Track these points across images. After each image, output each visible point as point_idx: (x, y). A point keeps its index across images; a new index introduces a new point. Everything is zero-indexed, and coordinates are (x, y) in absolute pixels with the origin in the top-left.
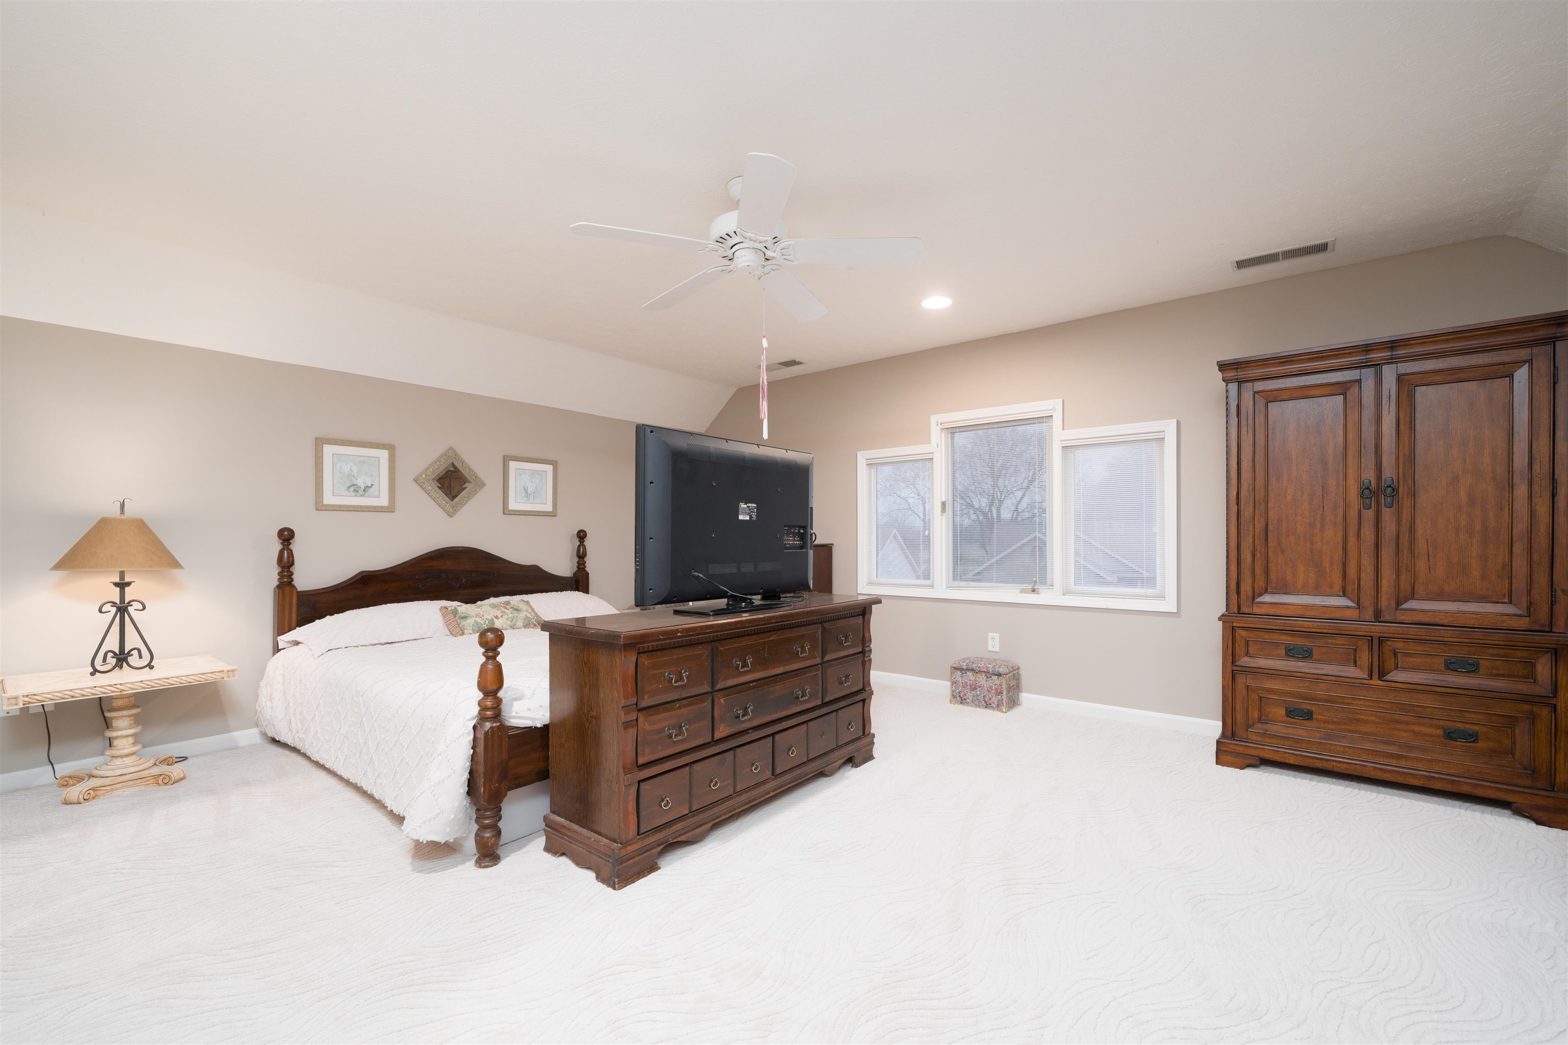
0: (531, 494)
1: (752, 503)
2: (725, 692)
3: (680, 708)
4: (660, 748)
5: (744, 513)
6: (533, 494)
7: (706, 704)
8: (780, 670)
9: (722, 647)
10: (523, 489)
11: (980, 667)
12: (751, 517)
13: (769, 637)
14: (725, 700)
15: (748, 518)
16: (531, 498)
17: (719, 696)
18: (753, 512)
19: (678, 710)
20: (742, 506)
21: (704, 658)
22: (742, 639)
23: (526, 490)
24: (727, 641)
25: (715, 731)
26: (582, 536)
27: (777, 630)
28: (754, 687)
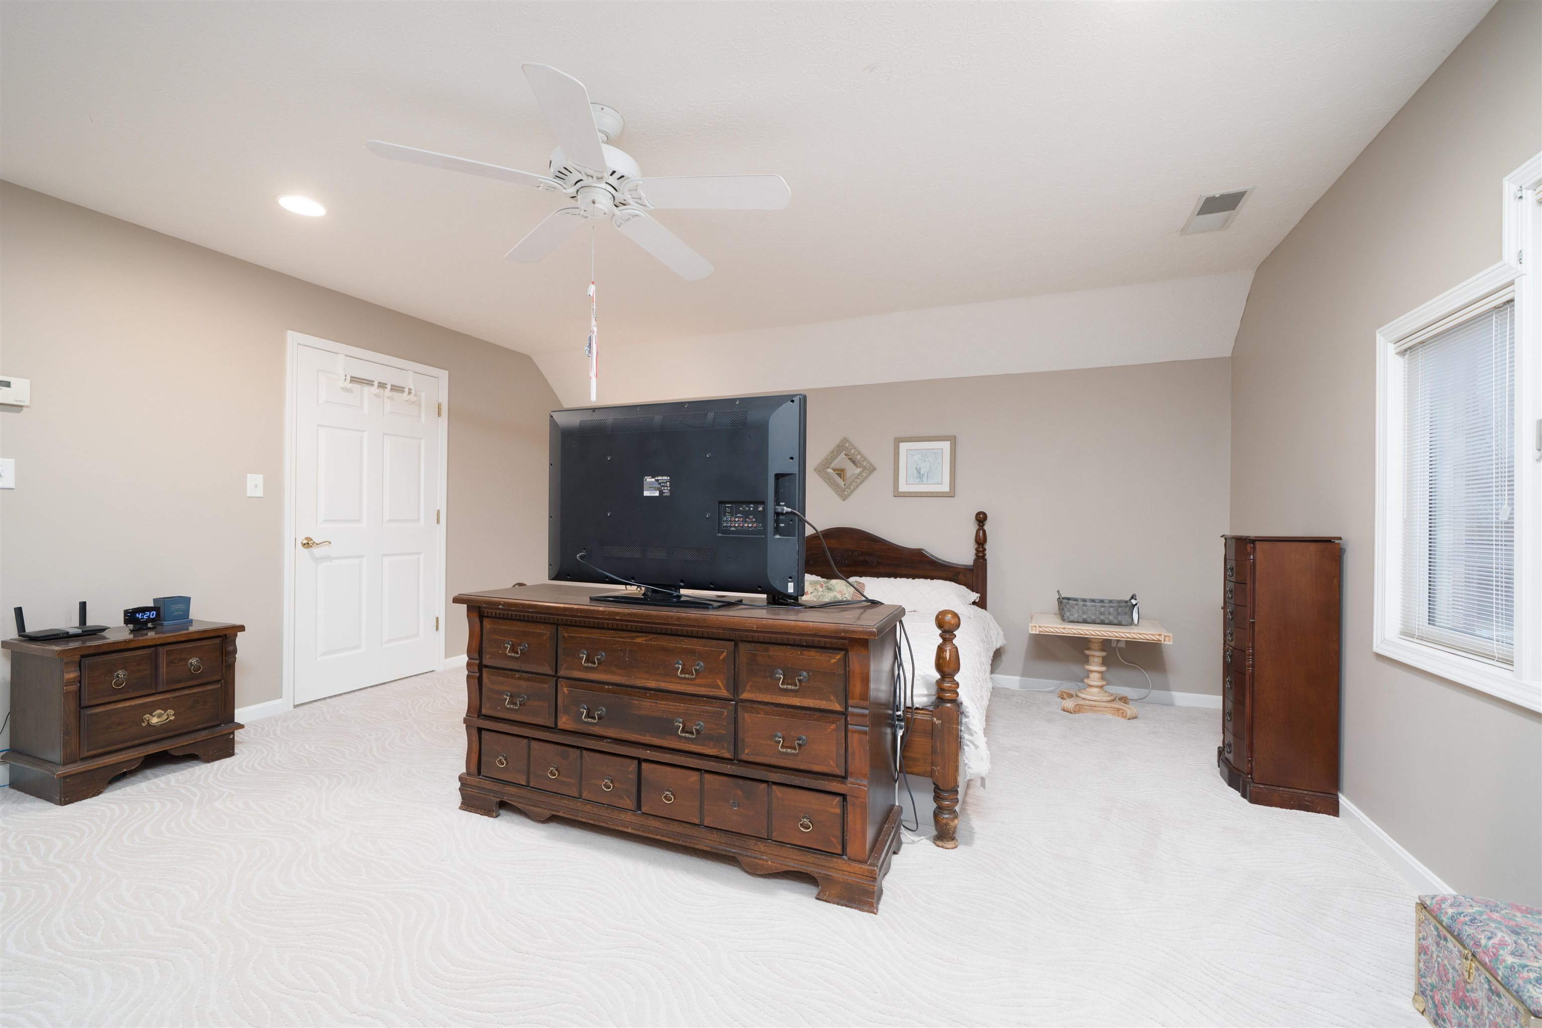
0: (924, 474)
1: (662, 475)
2: (571, 682)
3: (519, 679)
4: (499, 708)
5: (652, 488)
6: (926, 474)
7: (546, 686)
8: (652, 684)
9: (567, 633)
10: (916, 470)
11: (1477, 944)
12: (661, 492)
13: (634, 638)
14: (570, 692)
15: (657, 494)
16: (924, 479)
17: (563, 683)
18: (664, 486)
19: (517, 681)
20: (648, 480)
21: (544, 638)
22: (594, 631)
23: (918, 471)
24: (576, 629)
25: (559, 718)
26: (981, 519)
27: (649, 633)
28: (608, 691)
